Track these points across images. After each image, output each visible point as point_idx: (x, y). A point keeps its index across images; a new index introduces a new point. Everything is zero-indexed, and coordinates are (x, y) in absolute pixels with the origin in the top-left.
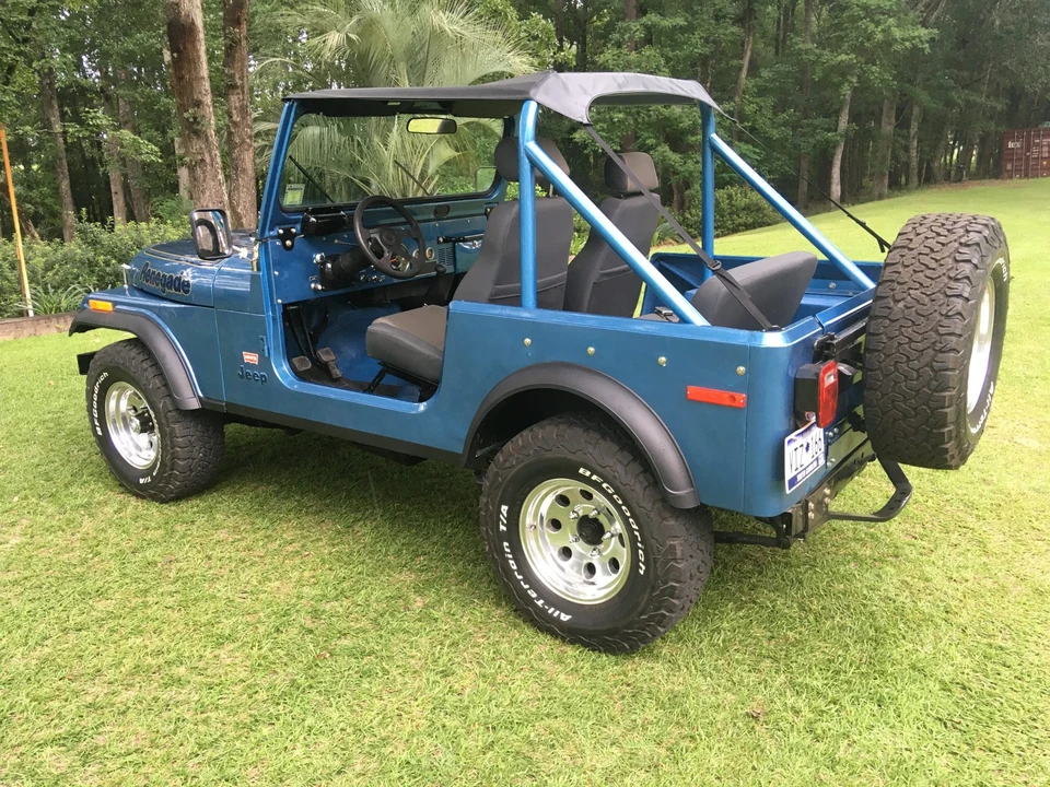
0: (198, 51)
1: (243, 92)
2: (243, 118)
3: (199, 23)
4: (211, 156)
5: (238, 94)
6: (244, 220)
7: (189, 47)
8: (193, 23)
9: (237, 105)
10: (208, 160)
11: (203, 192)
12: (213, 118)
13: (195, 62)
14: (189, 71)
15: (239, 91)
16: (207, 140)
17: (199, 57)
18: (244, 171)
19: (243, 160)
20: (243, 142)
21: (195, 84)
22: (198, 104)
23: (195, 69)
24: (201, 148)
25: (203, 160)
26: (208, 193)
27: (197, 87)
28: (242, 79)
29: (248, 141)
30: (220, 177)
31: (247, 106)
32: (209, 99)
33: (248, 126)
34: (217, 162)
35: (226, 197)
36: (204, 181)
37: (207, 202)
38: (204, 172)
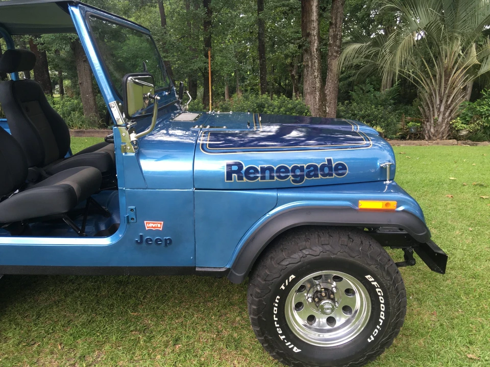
0: (311, 6)
1: (336, 27)
2: (334, 42)
4: (312, 63)
5: (333, 28)
6: (328, 98)
9: (332, 34)
10: (310, 65)
11: (306, 81)
12: (316, 42)
13: (310, 12)
14: (306, 18)
15: (334, 26)
16: (311, 54)
17: (312, 10)
18: (331, 70)
20: (332, 54)
21: (308, 24)
22: (308, 35)
23: (309, 16)
24: (307, 58)
25: (308, 65)
26: (308, 83)
27: (309, 26)
28: (336, 19)
29: (335, 54)
30: (316, 74)
31: (338, 35)
32: (315, 32)
33: (336, 46)
34: (315, 66)
35: (318, 85)
36: (307, 76)
37: (307, 87)
38: (308, 71)
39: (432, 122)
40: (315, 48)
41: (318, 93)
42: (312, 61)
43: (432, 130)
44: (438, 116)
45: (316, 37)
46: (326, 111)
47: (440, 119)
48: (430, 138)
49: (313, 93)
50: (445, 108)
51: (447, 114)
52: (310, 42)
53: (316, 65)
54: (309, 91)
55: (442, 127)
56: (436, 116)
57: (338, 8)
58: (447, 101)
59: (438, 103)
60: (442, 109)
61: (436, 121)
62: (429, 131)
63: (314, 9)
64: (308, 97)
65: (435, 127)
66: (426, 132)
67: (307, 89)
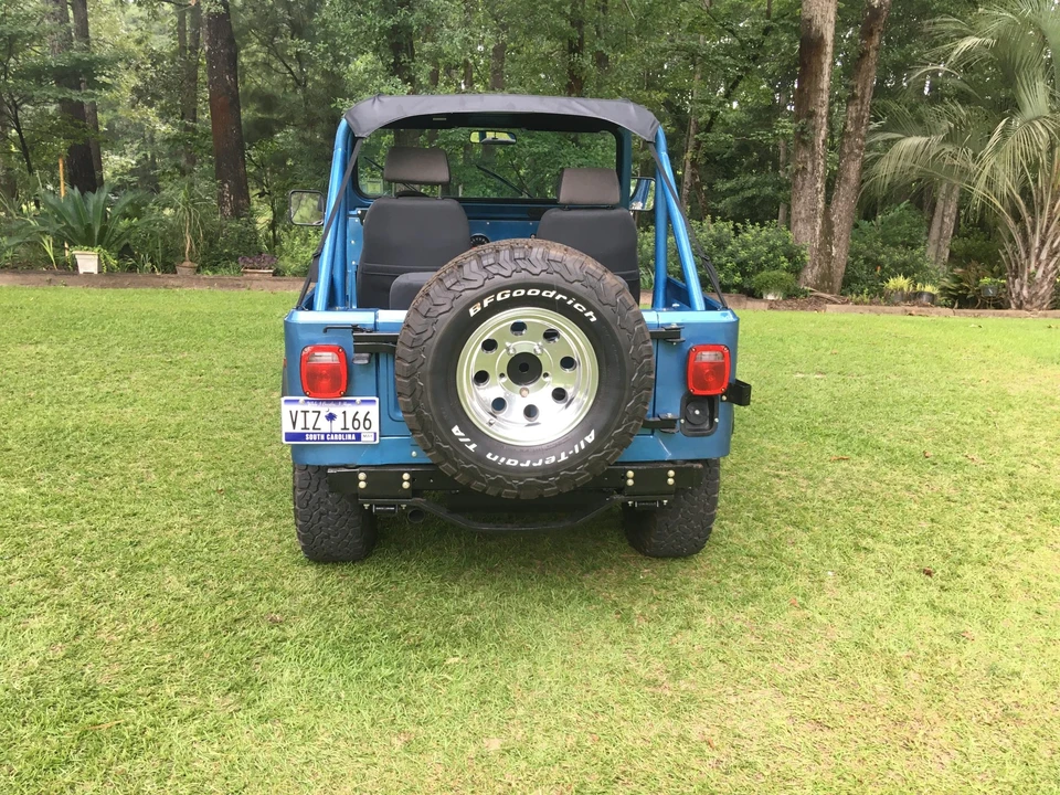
0: (822, 64)
1: (862, 103)
2: (857, 129)
3: (829, 36)
4: (813, 164)
5: (857, 105)
6: (835, 229)
7: (814, 60)
8: (822, 37)
9: (854, 115)
10: (809, 169)
11: (799, 199)
12: (825, 128)
13: (817, 74)
14: (810, 83)
15: (858, 101)
16: (813, 149)
17: (822, 71)
18: (847, 180)
19: (848, 170)
20: (852, 151)
21: (812, 96)
22: (812, 115)
23: (816, 82)
24: (805, 157)
25: (804, 169)
26: (803, 200)
27: (815, 98)
28: (863, 89)
29: (857, 151)
30: (819, 185)
31: (864, 117)
32: (823, 111)
33: (860, 136)
34: (818, 171)
35: (821, 205)
36: (802, 188)
37: (800, 208)
38: (804, 180)
39: (1026, 277)
40: (821, 138)
41: (819, 221)
42: (813, 161)
43: (1025, 292)
44: (1037, 268)
45: (825, 120)
46: (830, 253)
47: (1040, 274)
48: (1020, 307)
49: (810, 219)
50: (1048, 255)
51: (1051, 265)
52: (814, 128)
53: (821, 169)
54: (803, 216)
55: (1042, 288)
56: (1032, 269)
57: (870, 70)
58: (1053, 242)
59: (1037, 244)
60: (1044, 256)
61: (1032, 276)
62: (1019, 294)
63: (826, 69)
64: (800, 227)
65: (1029, 287)
66: (1014, 295)
67: (800, 213)
